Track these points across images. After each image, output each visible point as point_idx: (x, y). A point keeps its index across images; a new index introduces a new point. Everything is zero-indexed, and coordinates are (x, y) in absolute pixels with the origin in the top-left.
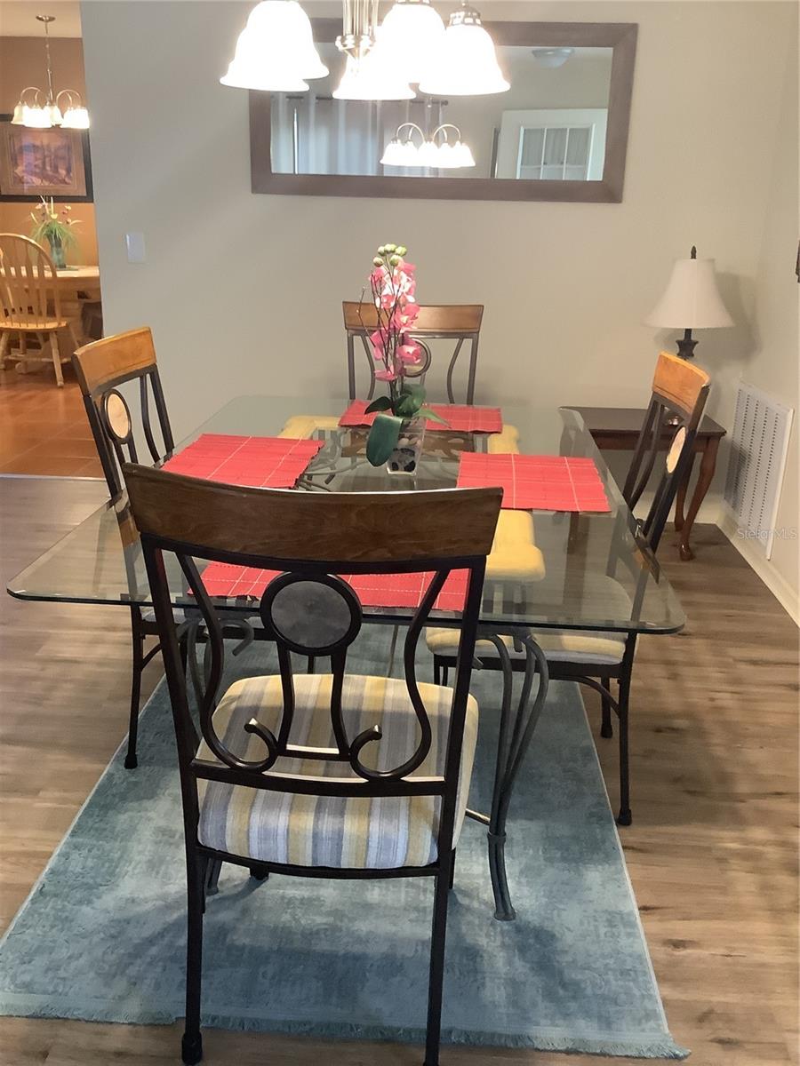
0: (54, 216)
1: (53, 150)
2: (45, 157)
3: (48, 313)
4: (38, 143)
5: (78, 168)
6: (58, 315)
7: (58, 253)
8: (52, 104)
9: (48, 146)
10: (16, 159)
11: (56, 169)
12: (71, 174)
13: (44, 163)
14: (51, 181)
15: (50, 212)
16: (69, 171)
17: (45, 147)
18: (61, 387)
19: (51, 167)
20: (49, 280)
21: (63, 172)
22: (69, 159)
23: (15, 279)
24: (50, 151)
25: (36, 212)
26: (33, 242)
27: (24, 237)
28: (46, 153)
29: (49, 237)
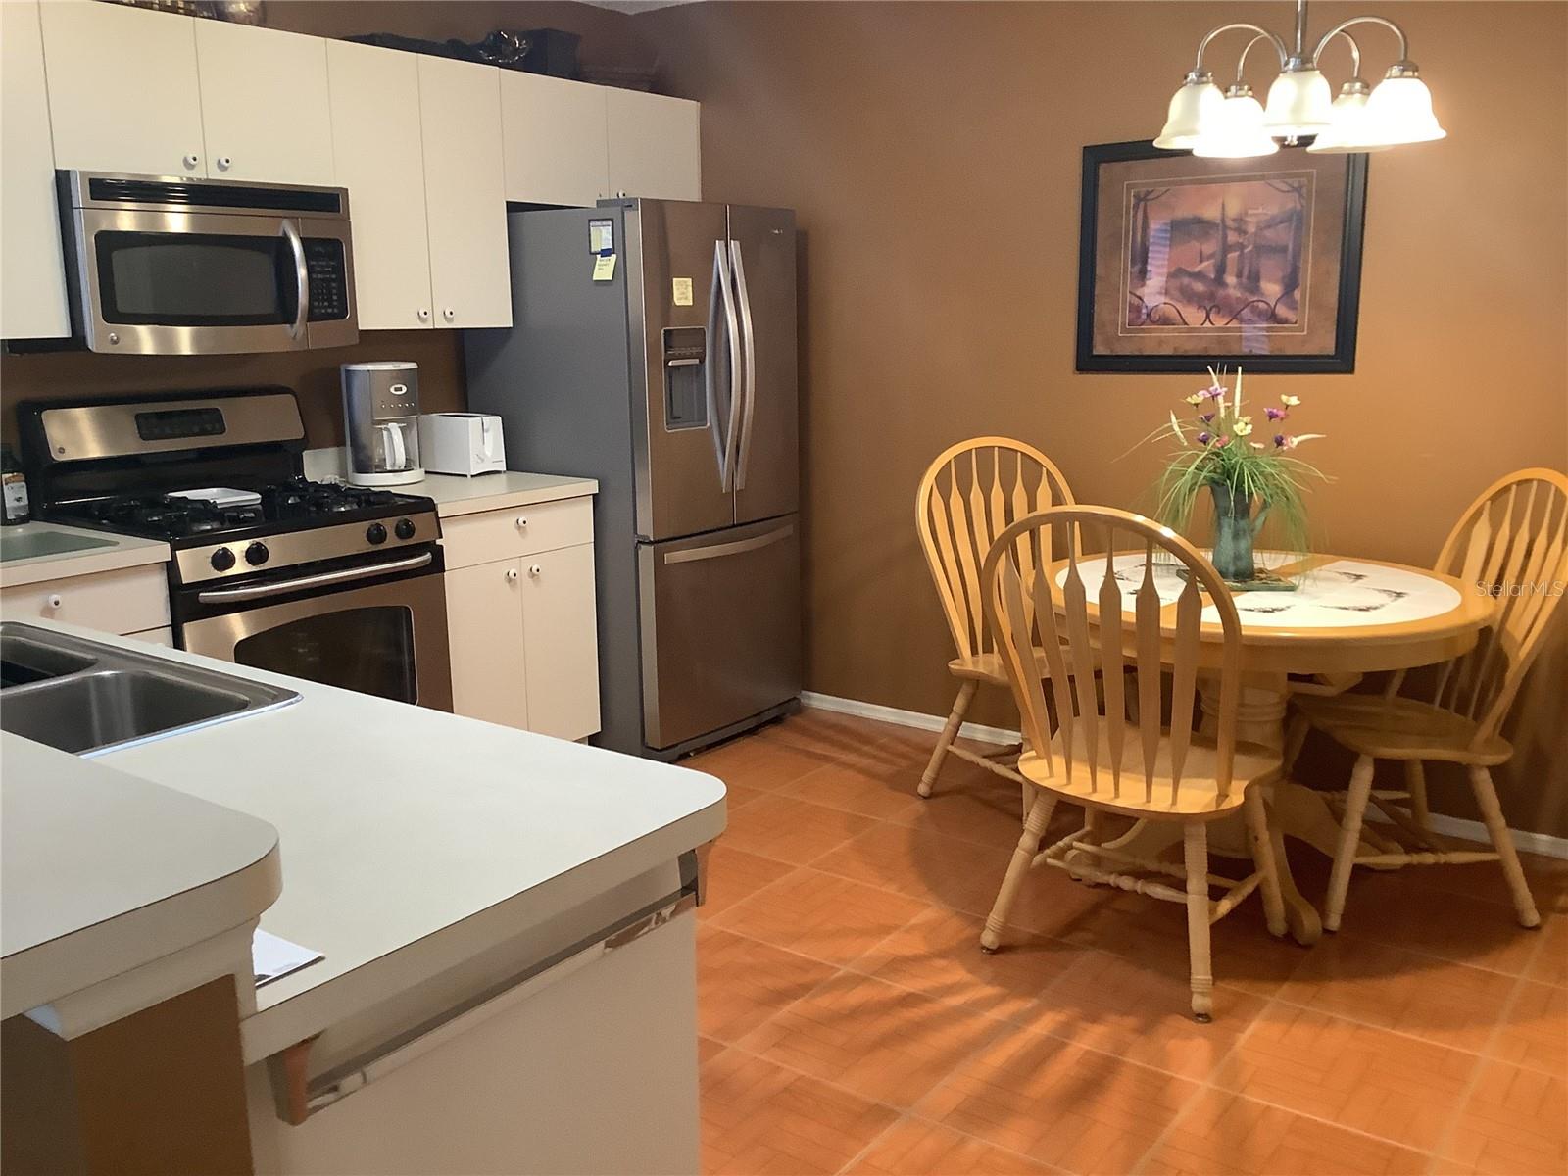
0: (1242, 428)
1: (1252, 229)
2: (1226, 248)
3: (1191, 741)
4: (1211, 213)
5: (1321, 276)
6: (1224, 741)
7: (1236, 536)
8: (1305, 65)
9: (1240, 220)
10: (1145, 262)
11: (1252, 282)
12: (1297, 294)
13: (1221, 270)
14: (1235, 316)
15: (1229, 409)
16: (1291, 284)
17: (1229, 223)
18: (1205, 1017)
19: (1239, 276)
20: (1210, 645)
21: (1272, 289)
22: (1297, 255)
23: (1094, 627)
24: (1241, 231)
25: (1185, 412)
26: (1167, 532)
27: (1139, 519)
28: (1232, 238)
29: (1216, 485)
